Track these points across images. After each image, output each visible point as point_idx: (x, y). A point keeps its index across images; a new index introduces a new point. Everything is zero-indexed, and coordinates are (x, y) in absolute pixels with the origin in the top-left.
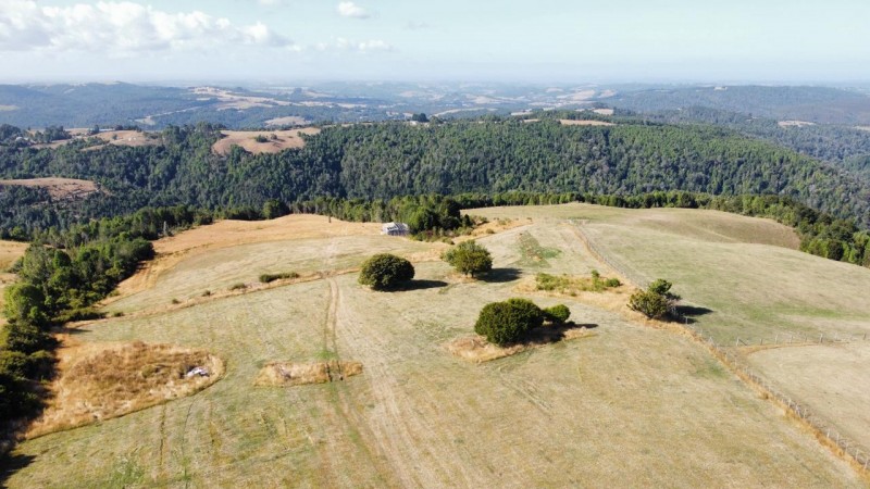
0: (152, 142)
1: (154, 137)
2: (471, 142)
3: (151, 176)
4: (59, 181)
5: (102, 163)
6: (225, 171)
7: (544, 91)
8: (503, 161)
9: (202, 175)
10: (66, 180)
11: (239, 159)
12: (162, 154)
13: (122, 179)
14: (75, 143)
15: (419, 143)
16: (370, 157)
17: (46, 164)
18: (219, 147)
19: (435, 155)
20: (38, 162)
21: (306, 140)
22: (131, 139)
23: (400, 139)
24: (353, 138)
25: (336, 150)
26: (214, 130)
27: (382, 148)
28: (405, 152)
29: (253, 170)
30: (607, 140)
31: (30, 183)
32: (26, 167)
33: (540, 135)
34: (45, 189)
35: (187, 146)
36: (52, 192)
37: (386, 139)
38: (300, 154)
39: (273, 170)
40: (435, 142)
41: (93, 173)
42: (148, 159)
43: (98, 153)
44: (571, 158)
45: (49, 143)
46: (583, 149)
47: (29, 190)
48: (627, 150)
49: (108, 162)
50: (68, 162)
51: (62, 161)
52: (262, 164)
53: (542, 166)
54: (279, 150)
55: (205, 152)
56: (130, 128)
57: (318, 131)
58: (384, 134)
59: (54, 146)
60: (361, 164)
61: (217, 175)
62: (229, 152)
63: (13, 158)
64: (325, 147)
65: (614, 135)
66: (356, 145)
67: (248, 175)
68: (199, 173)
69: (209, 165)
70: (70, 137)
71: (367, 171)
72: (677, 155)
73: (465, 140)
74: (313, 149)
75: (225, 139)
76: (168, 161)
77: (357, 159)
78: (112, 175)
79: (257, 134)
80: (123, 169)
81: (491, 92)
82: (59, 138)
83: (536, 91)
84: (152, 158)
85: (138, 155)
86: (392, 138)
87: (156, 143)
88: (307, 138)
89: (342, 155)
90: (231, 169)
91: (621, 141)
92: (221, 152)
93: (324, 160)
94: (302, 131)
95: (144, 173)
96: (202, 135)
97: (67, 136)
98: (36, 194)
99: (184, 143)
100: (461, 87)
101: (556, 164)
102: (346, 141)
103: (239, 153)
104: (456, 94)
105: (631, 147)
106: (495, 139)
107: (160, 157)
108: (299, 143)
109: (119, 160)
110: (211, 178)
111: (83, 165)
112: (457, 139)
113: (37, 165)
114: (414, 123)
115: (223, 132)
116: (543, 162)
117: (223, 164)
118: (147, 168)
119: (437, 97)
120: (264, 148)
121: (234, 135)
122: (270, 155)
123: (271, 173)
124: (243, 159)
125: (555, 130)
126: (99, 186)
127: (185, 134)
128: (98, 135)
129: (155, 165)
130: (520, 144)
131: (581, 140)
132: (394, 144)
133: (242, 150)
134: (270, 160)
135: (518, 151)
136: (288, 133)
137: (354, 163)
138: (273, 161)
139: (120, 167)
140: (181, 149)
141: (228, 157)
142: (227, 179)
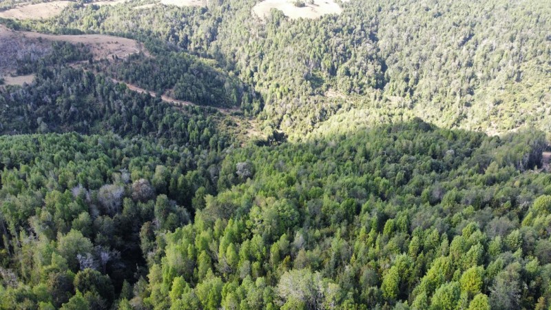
0: (197, 3)
3: (194, 36)
4: (103, 39)
6: (265, 36)
9: (242, 38)
10: (111, 38)
11: (278, 24)
12: (205, 15)
13: (168, 37)
14: (132, 1)
18: (259, 10)
20: (96, 18)
21: (342, 7)
23: (445, 10)
27: (426, 18)
34: (88, 47)
35: (228, 8)
36: (95, 51)
37: (427, 9)
38: (339, 21)
39: (312, 37)
41: (142, 31)
42: (192, 19)
43: (148, 11)
45: (110, 0)
47: (73, 47)
49: (156, 21)
50: (121, 19)
52: (302, 30)
54: (318, 16)
55: (246, 15)
59: (113, 5)
60: (404, 36)
61: (257, 40)
62: (268, 15)
63: (77, 13)
64: (360, 14)
67: (287, 42)
68: (239, 37)
69: (249, 28)
74: (351, 16)
75: (264, 2)
76: (209, 23)
77: (398, 29)
78: (159, 34)
80: (169, 28)
84: (196, 18)
85: (184, 15)
87: (200, 4)
89: (377, 23)
90: (270, 34)
92: (261, 16)
95: (188, 33)
98: (79, 51)
102: (380, 9)
103: (279, 17)
107: (203, 18)
109: (166, 19)
110: (251, 42)
117: (262, 28)
118: (191, 28)
120: (304, 13)
122: (309, 21)
123: (311, 40)
124: (283, 24)
126: (140, 47)
132: (439, 14)
133: (283, 14)
134: (309, 26)
137: (396, 33)
138: (313, 28)
139: (167, 26)
140: (223, 11)
141: (268, 21)
142: (266, 45)
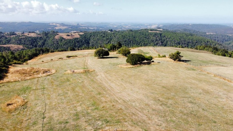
0: (38, 36)
1: (39, 35)
2: (125, 36)
3: (38, 45)
4: (13, 45)
5: (25, 41)
6: (58, 44)
7: (144, 25)
8: (133, 41)
9: (52, 44)
10: (15, 45)
11: (62, 40)
13: (30, 45)
14: (18, 36)
15: (111, 37)
16: (97, 40)
17: (9, 41)
18: (57, 37)
19: (115, 40)
20: (7, 41)
21: (80, 36)
22: (33, 35)
23: (105, 36)
24: (93, 35)
25: (88, 38)
26: (55, 33)
27: (101, 38)
28: (107, 39)
29: (66, 43)
30: (161, 36)
31: (5, 46)
32: (4, 42)
33: (143, 35)
34: (9, 48)
35: (48, 37)
36: (11, 48)
37: (102, 35)
38: (78, 39)
39: (71, 43)
40: (115, 36)
41: (22, 44)
42: (37, 40)
43: (24, 38)
44: (151, 41)
45: (10, 36)
46: (154, 38)
47: (4, 48)
48: (166, 39)
49: (26, 41)
50: (16, 41)
51: (14, 41)
52: (68, 42)
53: (143, 43)
54: (73, 38)
55: (53, 38)
56: (32, 32)
57: (83, 33)
58: (101, 34)
59: (12, 37)
60: (95, 42)
61: (56, 45)
62: (59, 38)
64: (85, 37)
65: (163, 35)
66: (94, 37)
67: (64, 45)
68: (51, 44)
69: (54, 42)
70: (16, 34)
71: (97, 44)
72: (179, 40)
73: (123, 36)
74: (82, 38)
75: (58, 35)
76: (43, 41)
77: (94, 41)
78: (27, 44)
79: (67, 34)
81: (130, 25)
82: (13, 35)
83: (142, 25)
84: (38, 40)
85: (35, 39)
86: (103, 35)
87: (40, 36)
88: (80, 35)
89: (90, 40)
90: (60, 43)
91: (165, 36)
92: (57, 38)
93: (85, 41)
94: (79, 33)
95: (36, 44)
96: (52, 34)
97: (15, 34)
98: (7, 49)
99: (47, 36)
100: (122, 24)
101: (147, 42)
102: (91, 36)
103: (62, 39)
104: (120, 26)
105: (167, 38)
106: (131, 36)
107: (41, 40)
108: (78, 36)
109: (29, 40)
110: (54, 45)
111: (19, 41)
112: (121, 35)
113: (7, 42)
114: (109, 32)
115: (58, 33)
116: (144, 42)
117: (58, 42)
118: (37, 42)
119: (115, 26)
120: (69, 38)
121: (61, 34)
122: (70, 39)
123: (71, 44)
124: (63, 40)
125: (147, 33)
126: (24, 47)
127: (47, 34)
128: (24, 34)
129: (39, 42)
130: (138, 37)
131: (154, 36)
132: (104, 37)
133: (63, 38)
134: (70, 41)
135: (137, 39)
136: (75, 34)
137: (93, 42)
138: (71, 41)
139: (30, 42)
140: (46, 38)
141: (59, 40)
142: (59, 46)
